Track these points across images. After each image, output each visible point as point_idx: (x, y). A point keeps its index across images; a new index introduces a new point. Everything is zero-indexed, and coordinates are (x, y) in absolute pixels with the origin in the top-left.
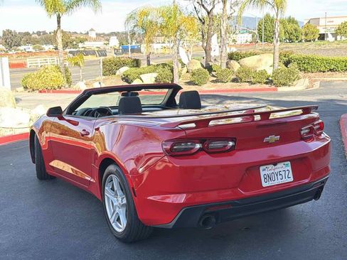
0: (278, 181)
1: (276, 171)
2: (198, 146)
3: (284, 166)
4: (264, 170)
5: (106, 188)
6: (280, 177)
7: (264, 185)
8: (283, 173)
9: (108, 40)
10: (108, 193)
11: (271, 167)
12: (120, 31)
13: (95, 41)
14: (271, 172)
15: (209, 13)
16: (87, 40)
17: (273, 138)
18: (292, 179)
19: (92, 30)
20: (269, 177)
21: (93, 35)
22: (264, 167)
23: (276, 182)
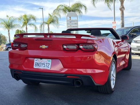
0: (42, 67)
1: (42, 62)
3: (47, 61)
4: (36, 60)
6: (43, 66)
7: (35, 67)
8: (46, 64)
14: (39, 62)
20: (38, 64)
22: (37, 59)
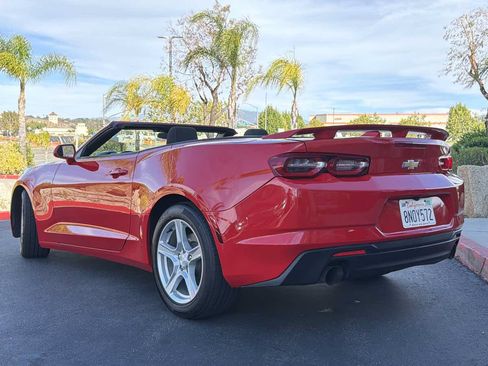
0: (420, 222)
1: (417, 208)
2: (321, 164)
3: (425, 203)
4: (404, 205)
5: (161, 242)
7: (405, 225)
8: (424, 212)
9: (74, 128)
10: (163, 249)
11: (411, 202)
12: (90, 118)
13: (56, 127)
14: (412, 209)
15: (212, 92)
16: (46, 125)
17: (412, 163)
18: (434, 222)
19: (53, 114)
20: (409, 216)
21: (54, 120)
22: (404, 201)
23: (418, 224)
